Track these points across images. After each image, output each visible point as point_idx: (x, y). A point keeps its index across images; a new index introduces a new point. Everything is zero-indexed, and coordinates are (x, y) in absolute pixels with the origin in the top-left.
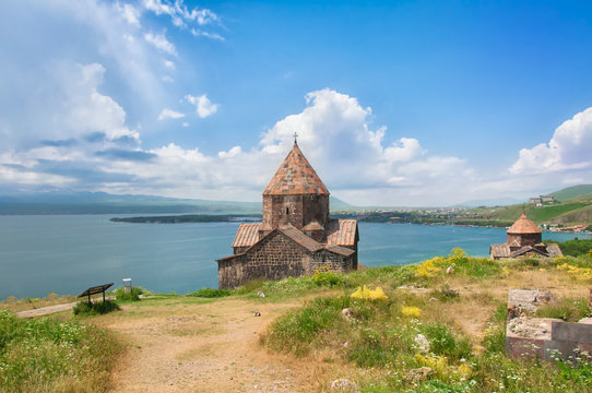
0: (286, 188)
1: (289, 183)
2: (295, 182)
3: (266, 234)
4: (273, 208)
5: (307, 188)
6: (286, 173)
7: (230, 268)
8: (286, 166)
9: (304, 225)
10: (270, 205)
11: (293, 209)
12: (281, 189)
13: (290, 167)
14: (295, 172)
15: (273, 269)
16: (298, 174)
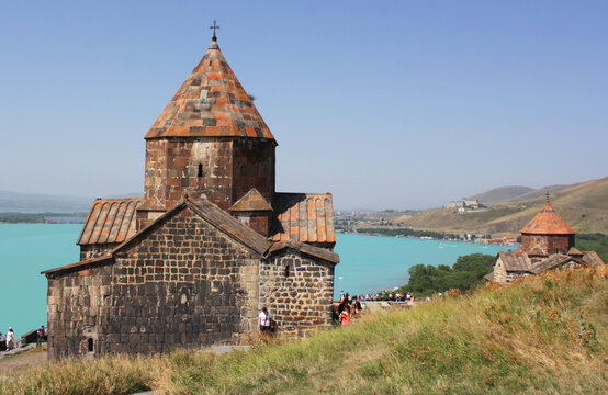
0: (199, 123)
1: (204, 115)
2: (217, 113)
3: (153, 217)
4: (170, 165)
5: (240, 126)
6: (198, 94)
7: (75, 290)
8: (196, 82)
9: (234, 200)
10: (162, 158)
11: (211, 167)
12: (188, 125)
13: (205, 84)
14: (216, 94)
15: (173, 291)
16: (223, 96)
